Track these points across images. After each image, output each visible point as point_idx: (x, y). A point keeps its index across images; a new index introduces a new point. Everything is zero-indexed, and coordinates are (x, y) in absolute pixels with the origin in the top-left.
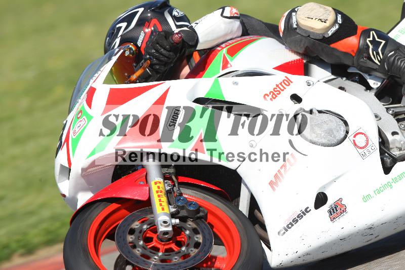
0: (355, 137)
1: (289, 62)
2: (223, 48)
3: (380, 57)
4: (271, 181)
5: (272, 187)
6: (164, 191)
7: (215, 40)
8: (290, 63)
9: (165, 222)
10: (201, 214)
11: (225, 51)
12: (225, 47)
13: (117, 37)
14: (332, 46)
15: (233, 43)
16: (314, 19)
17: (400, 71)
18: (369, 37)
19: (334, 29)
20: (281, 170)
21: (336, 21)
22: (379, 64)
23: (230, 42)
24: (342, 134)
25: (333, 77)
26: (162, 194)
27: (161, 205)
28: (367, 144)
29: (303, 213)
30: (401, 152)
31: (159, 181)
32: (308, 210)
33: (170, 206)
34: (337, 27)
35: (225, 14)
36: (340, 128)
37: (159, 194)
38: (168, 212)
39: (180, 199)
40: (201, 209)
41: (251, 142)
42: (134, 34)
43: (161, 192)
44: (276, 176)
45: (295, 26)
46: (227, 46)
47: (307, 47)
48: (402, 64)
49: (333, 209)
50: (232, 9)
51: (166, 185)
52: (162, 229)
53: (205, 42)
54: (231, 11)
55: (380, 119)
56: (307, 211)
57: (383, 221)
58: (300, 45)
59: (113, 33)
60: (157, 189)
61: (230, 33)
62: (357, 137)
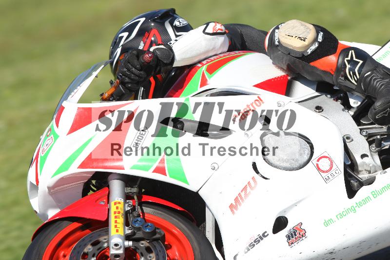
0: (318, 161)
1: (273, 79)
2: (203, 65)
3: (357, 77)
4: (232, 204)
5: (232, 211)
6: (122, 212)
7: (195, 57)
8: (273, 81)
9: (116, 245)
10: (157, 236)
11: (204, 68)
12: (206, 64)
13: (118, 47)
14: (312, 64)
15: (215, 59)
16: (294, 37)
17: (375, 91)
18: (347, 57)
19: (313, 47)
20: (241, 194)
21: (316, 40)
22: (356, 84)
23: (212, 58)
24: (306, 158)
25: (317, 94)
26: (120, 215)
27: (116, 226)
28: (331, 168)
29: (260, 237)
30: (370, 175)
31: (119, 201)
32: (266, 234)
33: (127, 228)
34: (317, 45)
35: (207, 31)
36: (304, 151)
37: (117, 215)
38: (122, 234)
39: (137, 220)
40: (157, 230)
41: (213, 165)
42: (134, 44)
43: (119, 213)
44: (236, 199)
45: (277, 43)
46: (208, 62)
47: (288, 64)
48: (377, 85)
49: (292, 234)
50: (216, 25)
51: (126, 205)
52: (113, 251)
53: (183, 60)
54: (214, 27)
55: (353, 140)
56: (264, 235)
57: (345, 245)
58: (282, 62)
59: (115, 42)
60: (116, 210)
61: (212, 49)
62: (320, 160)
